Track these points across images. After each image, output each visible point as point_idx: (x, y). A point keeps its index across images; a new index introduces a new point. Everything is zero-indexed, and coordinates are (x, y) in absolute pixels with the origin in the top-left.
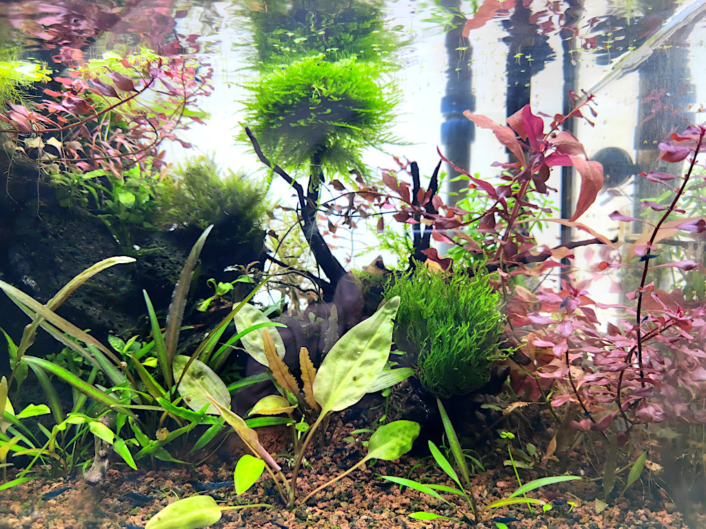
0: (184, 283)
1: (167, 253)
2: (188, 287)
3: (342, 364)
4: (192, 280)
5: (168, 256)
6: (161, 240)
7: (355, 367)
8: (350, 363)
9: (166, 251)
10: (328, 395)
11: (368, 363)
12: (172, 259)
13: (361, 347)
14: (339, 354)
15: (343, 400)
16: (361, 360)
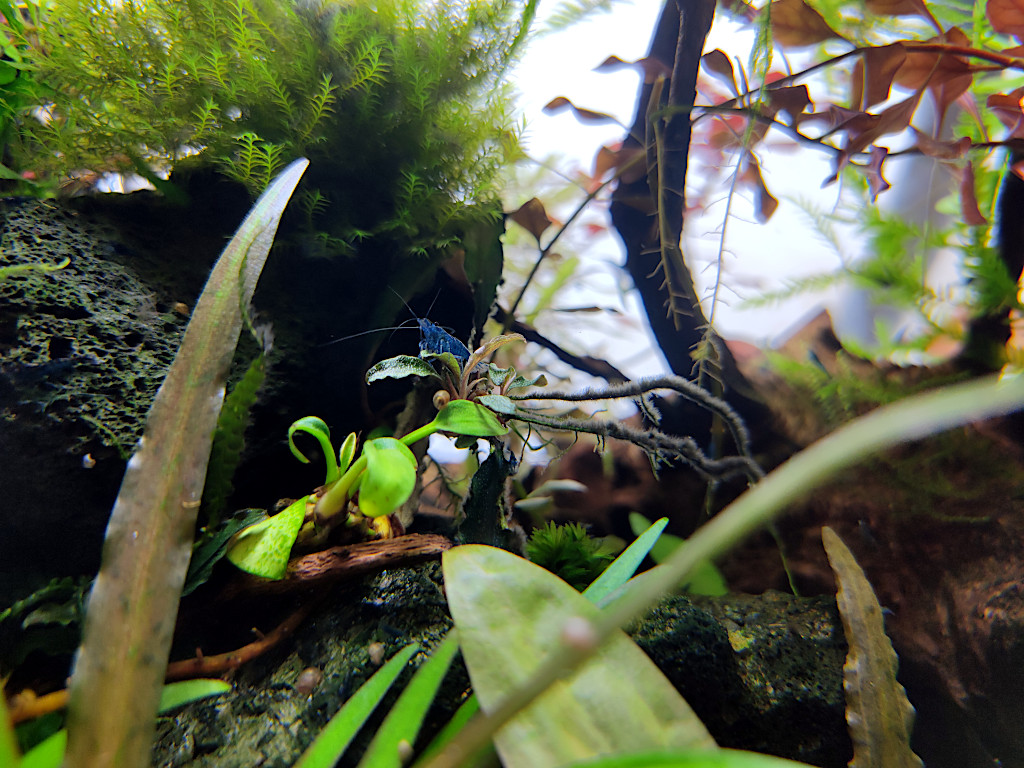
0: (170, 453)
1: (80, 290)
2: (200, 475)
4: (218, 438)
5: (86, 303)
6: (46, 230)
9: (72, 281)
12: (104, 317)
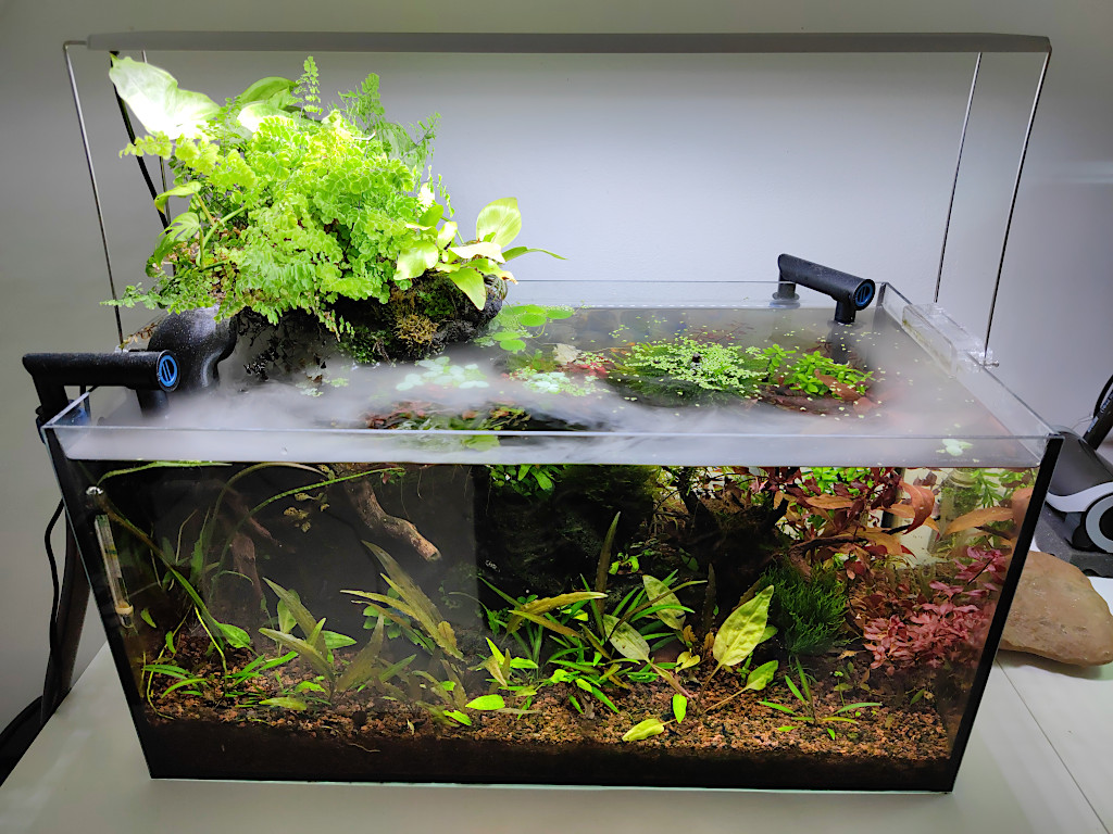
3: (731, 633)
7: (741, 635)
8: (736, 633)
10: (722, 655)
11: (750, 632)
13: (744, 621)
14: (729, 627)
15: (733, 658)
16: (745, 629)
